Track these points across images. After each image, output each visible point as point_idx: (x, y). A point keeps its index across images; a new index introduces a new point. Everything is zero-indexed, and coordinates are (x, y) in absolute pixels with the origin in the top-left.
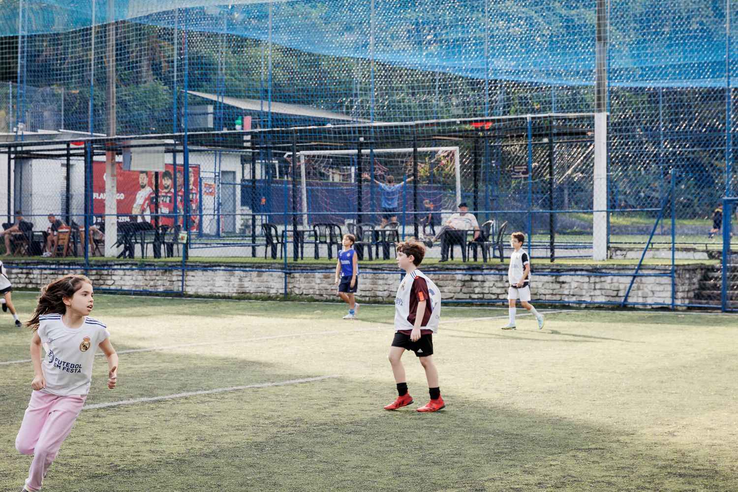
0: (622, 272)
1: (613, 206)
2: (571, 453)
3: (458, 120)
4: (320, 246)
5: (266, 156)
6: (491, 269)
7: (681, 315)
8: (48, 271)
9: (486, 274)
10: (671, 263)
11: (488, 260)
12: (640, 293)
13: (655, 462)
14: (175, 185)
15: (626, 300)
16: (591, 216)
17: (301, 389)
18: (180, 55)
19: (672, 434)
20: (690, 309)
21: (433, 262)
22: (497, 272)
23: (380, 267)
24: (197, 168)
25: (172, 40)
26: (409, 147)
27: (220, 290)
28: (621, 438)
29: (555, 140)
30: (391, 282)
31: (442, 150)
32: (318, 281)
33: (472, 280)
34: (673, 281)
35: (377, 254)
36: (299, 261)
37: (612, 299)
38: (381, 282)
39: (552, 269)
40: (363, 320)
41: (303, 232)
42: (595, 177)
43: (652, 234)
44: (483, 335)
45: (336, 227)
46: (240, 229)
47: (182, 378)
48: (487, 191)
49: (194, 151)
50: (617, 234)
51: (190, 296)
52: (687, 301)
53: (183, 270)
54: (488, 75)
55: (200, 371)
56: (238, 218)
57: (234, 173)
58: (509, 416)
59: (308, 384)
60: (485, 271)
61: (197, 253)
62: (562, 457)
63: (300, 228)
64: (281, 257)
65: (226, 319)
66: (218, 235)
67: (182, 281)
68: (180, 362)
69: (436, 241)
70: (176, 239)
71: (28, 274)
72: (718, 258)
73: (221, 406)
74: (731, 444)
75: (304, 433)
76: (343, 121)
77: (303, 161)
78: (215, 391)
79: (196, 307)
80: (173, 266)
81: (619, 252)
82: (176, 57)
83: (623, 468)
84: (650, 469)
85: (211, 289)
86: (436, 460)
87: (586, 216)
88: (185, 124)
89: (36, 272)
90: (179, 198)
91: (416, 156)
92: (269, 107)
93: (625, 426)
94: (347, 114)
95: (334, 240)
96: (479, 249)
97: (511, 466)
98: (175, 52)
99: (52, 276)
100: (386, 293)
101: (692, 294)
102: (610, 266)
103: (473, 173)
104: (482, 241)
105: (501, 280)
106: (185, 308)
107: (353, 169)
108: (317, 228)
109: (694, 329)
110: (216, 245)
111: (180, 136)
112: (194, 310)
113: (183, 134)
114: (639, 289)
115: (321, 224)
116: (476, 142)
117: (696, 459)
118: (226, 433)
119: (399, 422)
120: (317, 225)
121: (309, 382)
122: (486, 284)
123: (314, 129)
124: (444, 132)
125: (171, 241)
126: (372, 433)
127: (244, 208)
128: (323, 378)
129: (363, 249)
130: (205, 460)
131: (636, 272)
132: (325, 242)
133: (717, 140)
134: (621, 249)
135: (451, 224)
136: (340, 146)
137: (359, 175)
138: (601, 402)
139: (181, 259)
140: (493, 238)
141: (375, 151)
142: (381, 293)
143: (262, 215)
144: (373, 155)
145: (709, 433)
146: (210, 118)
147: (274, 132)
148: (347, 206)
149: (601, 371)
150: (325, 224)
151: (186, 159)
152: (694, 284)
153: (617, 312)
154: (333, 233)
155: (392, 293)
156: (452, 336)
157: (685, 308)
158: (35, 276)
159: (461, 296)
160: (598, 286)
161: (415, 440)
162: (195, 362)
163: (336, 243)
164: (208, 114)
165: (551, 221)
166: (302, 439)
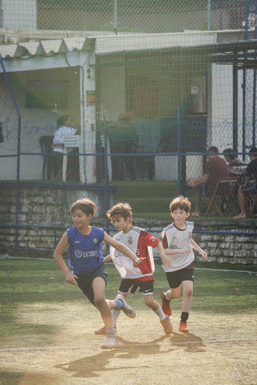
8: (242, 239)
71: (219, 242)
89: (229, 239)
99: (246, 246)
158: (228, 245)
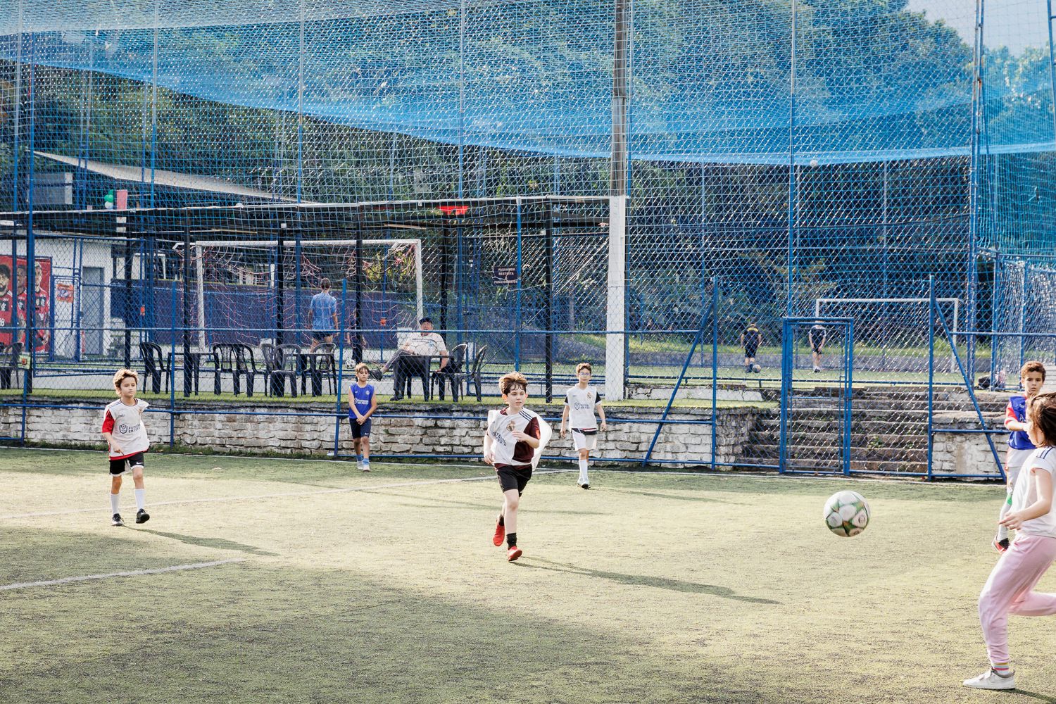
0: (644, 417)
1: (634, 325)
2: (561, 670)
3: (420, 202)
4: (222, 375)
5: (147, 248)
6: (464, 411)
7: (725, 477)
9: (456, 418)
10: (711, 406)
11: (460, 398)
12: (669, 447)
13: (676, 682)
14: (14, 286)
15: (649, 456)
16: (602, 339)
17: (185, 578)
18: (23, 99)
19: (701, 643)
20: (736, 469)
21: (383, 401)
22: (472, 416)
23: (308, 406)
24: (48, 262)
25: (13, 78)
26: (351, 239)
27: (77, 436)
28: (633, 649)
29: (555, 231)
30: (322, 428)
31: (396, 243)
32: (219, 426)
33: (436, 426)
34: (714, 430)
35: (304, 388)
36: (192, 396)
37: (630, 455)
38: (308, 427)
39: (548, 413)
40: (279, 480)
41: (199, 355)
42: (609, 285)
43: (687, 364)
44: (450, 504)
45: (245, 349)
46: (109, 350)
47: (14, 563)
48: (459, 302)
49: (42, 237)
50: (640, 364)
51: (34, 445)
52: (732, 459)
53: (24, 408)
54: (462, 139)
55: (41, 552)
56: (107, 335)
57: (101, 269)
58: (478, 617)
59: (196, 572)
60: (455, 414)
61: (44, 384)
62: (549, 675)
63: (194, 350)
64: (167, 391)
65: (84, 478)
66: (77, 358)
67: (23, 423)
68: (13, 540)
69: (388, 371)
70: (14, 363)
72: (776, 400)
73: (68, 603)
74: (781, 657)
75: (185, 641)
76: (258, 199)
77: (199, 254)
78: (61, 581)
79: (41, 460)
80: (9, 402)
81: (640, 390)
82: (18, 103)
83: (632, 690)
84: (668, 691)
85: (64, 436)
86: (372, 680)
87: (596, 338)
88: (30, 200)
90: (20, 305)
91: (359, 251)
92: (153, 178)
93: (638, 632)
94: (263, 189)
95: (243, 368)
96: (447, 383)
97: (476, 688)
98: (18, 96)
100: (315, 444)
101: (739, 449)
102: (628, 410)
103: (441, 275)
104: (451, 371)
105: (478, 427)
106: (25, 462)
107: (273, 267)
108: (218, 350)
109: (741, 497)
110: (72, 373)
111: (23, 215)
112: (39, 465)
113: (27, 213)
114: (667, 441)
115: (224, 345)
116: (446, 233)
117: (733, 677)
118: (74, 642)
119: (323, 625)
120: (218, 346)
121: (198, 569)
122: (457, 432)
123: (216, 210)
124: (399, 218)
125: (7, 366)
126: (284, 641)
127: (114, 320)
128: (218, 563)
129: (283, 381)
130: (40, 681)
131: (664, 418)
132: (230, 371)
133: (777, 237)
134: (643, 386)
135: (408, 349)
136: (254, 235)
137: (280, 276)
138: (607, 598)
139: (21, 392)
140: (467, 368)
141: (302, 242)
142: (307, 443)
143: (140, 331)
144: (299, 249)
145: (752, 641)
146: (69, 190)
147: (157, 213)
148: (262, 320)
149: (610, 555)
150: (230, 345)
151: (30, 249)
152: (742, 435)
153: (637, 473)
154: (241, 357)
155: (323, 443)
156: (406, 505)
157: (729, 468)
159: (421, 448)
160: (611, 437)
161: (344, 651)
162: (35, 539)
163: (246, 372)
164: (63, 185)
165: (548, 345)
166: (183, 650)
